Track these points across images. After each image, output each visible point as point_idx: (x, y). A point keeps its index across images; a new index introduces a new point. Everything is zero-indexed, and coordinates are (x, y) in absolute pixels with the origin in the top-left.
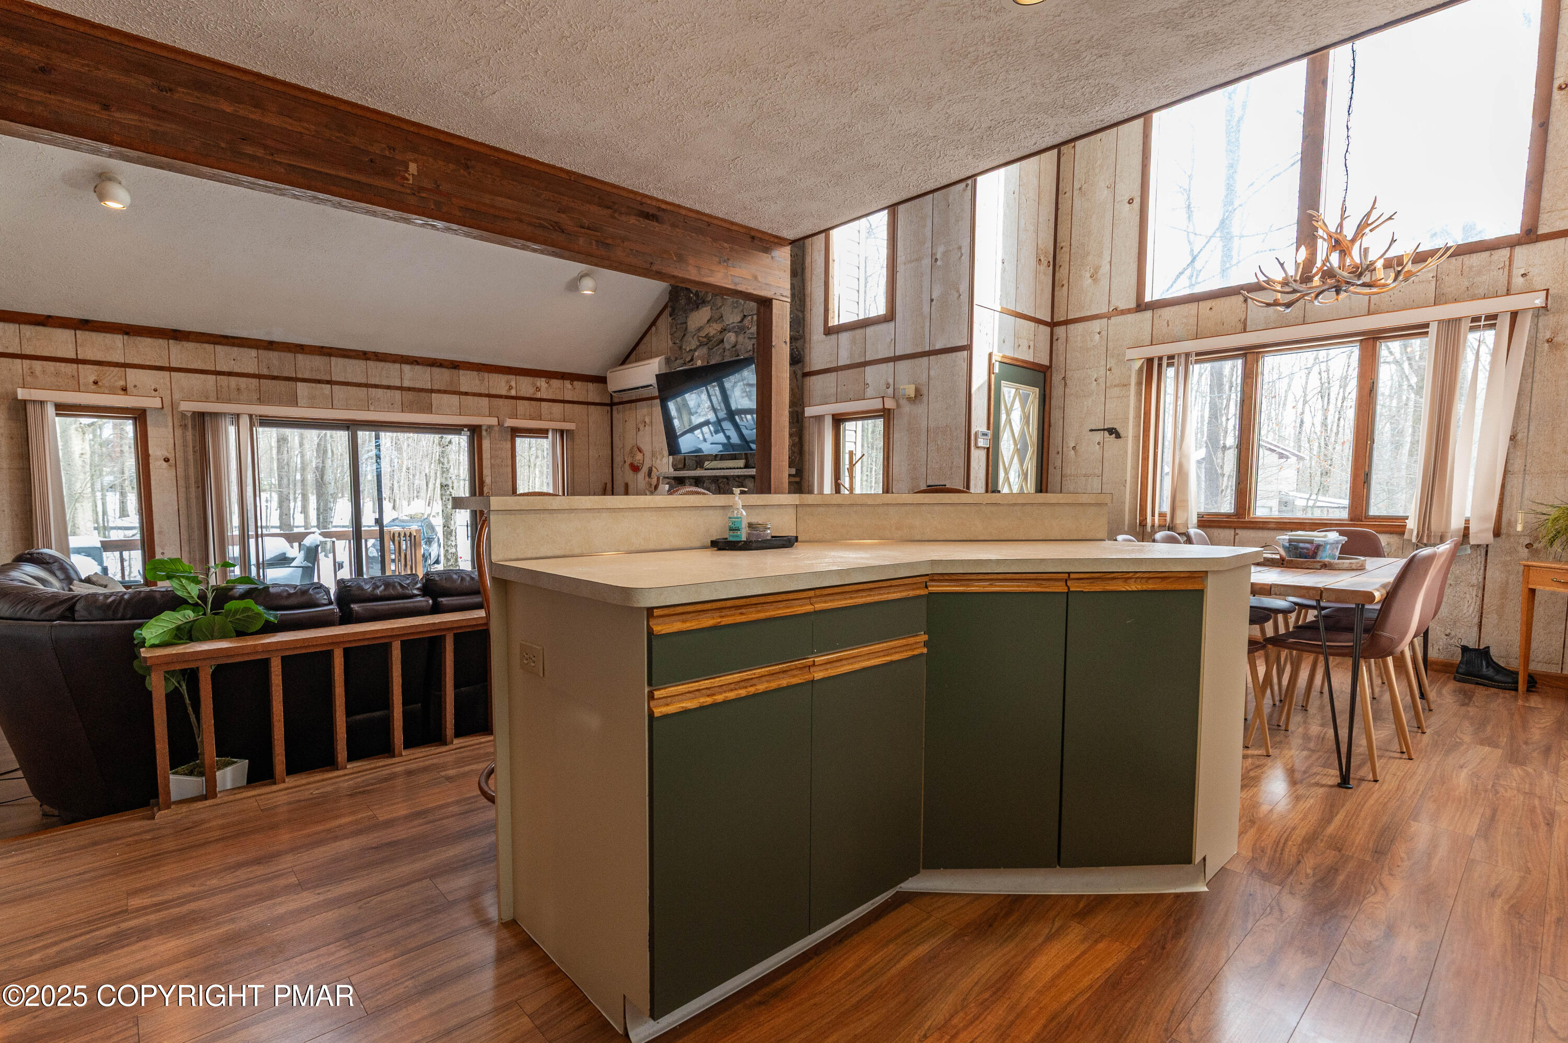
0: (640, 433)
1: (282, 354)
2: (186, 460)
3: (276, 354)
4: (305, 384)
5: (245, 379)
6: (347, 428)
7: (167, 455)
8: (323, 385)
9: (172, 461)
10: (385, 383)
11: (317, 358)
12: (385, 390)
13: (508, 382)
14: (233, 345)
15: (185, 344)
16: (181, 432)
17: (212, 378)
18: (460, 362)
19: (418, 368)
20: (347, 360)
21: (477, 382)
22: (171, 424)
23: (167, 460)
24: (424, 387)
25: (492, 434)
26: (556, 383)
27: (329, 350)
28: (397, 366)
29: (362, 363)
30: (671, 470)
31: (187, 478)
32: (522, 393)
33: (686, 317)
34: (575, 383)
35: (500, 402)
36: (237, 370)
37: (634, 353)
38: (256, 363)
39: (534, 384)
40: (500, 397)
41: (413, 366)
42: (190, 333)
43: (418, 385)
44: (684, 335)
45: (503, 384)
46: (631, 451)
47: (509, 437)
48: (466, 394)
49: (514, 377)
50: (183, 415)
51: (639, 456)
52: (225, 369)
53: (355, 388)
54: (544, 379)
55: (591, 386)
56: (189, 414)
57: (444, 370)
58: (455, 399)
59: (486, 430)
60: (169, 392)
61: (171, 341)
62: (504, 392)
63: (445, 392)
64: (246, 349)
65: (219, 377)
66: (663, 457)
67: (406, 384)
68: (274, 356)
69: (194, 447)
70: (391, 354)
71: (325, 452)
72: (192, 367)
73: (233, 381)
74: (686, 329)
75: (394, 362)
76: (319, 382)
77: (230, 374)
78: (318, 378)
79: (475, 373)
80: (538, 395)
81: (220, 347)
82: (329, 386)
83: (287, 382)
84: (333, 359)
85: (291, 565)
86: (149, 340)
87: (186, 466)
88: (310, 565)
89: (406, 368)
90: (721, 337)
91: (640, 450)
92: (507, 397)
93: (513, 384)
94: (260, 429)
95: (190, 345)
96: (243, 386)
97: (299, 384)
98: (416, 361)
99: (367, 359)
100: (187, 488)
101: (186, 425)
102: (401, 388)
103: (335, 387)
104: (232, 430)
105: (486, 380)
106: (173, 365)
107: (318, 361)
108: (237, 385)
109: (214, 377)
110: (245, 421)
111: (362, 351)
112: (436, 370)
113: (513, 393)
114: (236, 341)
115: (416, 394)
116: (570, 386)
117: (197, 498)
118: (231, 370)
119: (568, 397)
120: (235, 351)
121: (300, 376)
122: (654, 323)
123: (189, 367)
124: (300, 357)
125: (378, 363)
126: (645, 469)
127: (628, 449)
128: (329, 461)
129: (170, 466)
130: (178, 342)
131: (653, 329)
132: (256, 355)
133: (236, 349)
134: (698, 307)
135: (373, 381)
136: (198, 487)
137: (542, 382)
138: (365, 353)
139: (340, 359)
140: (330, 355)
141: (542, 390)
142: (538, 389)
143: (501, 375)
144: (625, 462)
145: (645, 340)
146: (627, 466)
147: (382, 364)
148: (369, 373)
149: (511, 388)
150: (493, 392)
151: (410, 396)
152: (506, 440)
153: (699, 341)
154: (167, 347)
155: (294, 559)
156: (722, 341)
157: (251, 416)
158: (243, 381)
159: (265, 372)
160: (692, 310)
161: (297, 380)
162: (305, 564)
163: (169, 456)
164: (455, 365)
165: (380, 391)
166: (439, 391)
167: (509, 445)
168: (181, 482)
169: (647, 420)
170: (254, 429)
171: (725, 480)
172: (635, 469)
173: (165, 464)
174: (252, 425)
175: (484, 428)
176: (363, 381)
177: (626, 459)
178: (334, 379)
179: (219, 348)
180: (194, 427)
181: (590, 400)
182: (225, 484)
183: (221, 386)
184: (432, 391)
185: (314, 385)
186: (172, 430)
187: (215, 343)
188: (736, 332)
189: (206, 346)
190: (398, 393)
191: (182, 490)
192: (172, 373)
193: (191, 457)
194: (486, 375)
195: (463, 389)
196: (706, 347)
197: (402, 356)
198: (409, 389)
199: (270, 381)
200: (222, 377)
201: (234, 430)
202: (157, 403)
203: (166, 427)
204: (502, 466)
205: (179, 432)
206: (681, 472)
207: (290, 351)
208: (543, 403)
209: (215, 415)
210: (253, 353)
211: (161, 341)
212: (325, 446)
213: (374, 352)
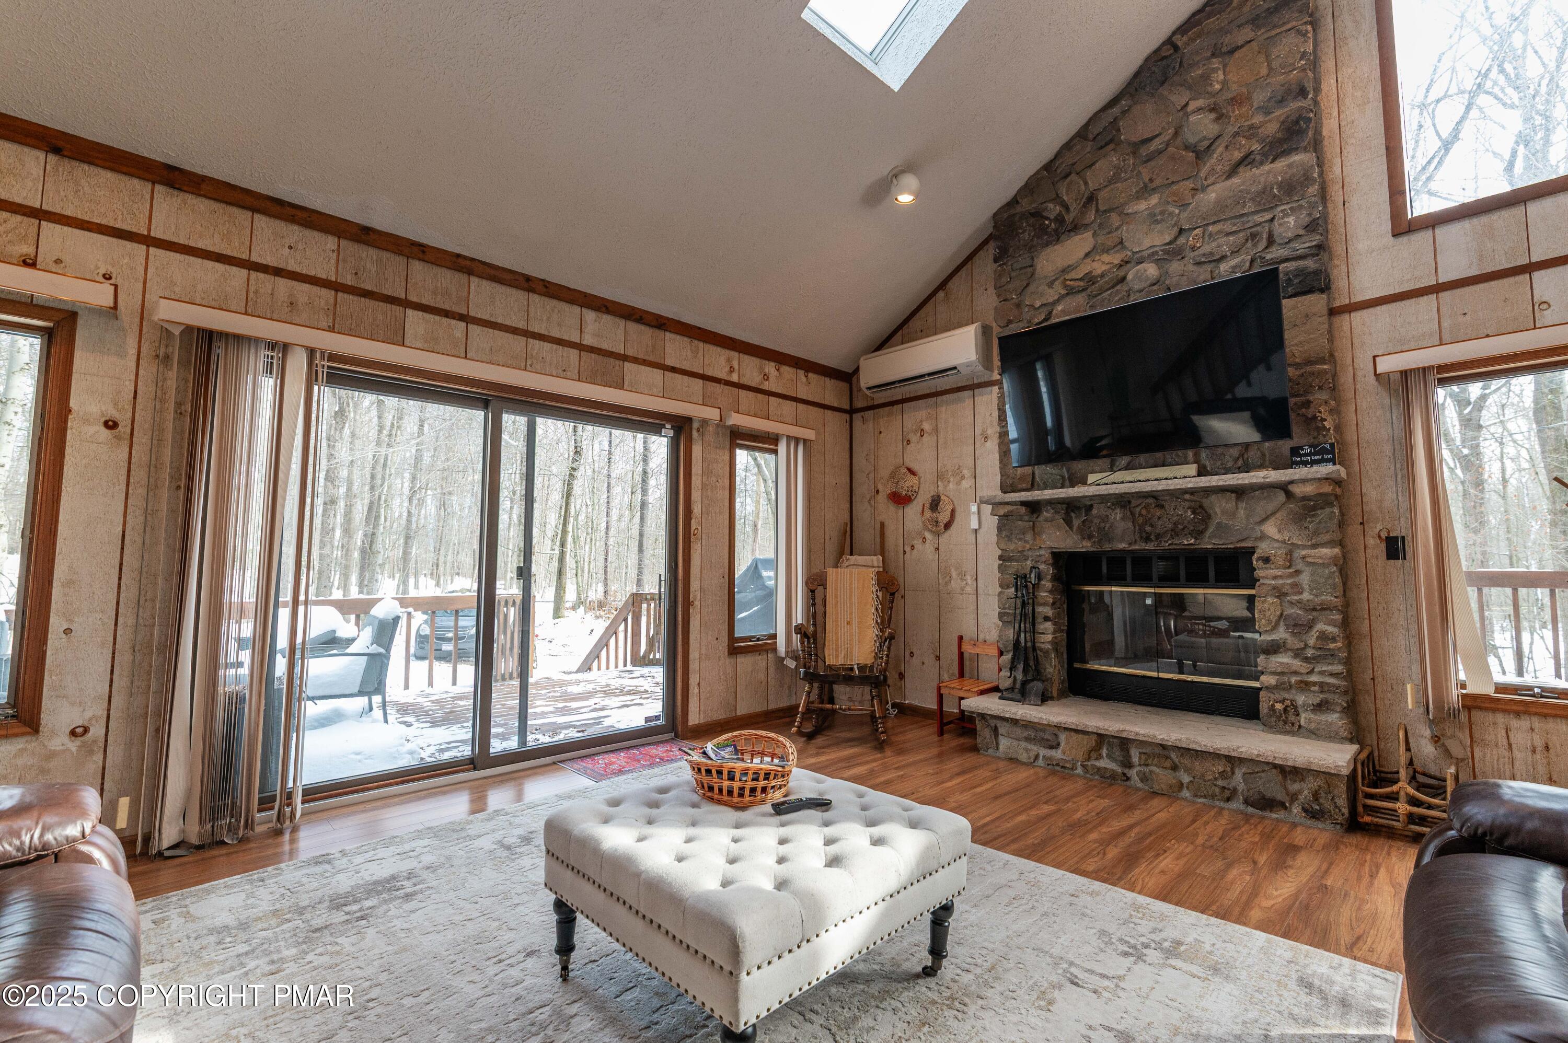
0: (912, 447)
1: (385, 255)
2: (157, 430)
3: (372, 252)
4: (421, 313)
5: (307, 287)
6: (485, 404)
7: (113, 413)
8: (453, 322)
9: (125, 428)
10: (555, 333)
11: (448, 273)
12: (555, 346)
13: (729, 360)
14: (292, 220)
15: (191, 200)
16: (154, 370)
17: (240, 274)
18: (668, 319)
19: (606, 318)
20: (494, 285)
21: (689, 354)
22: (133, 352)
23: (111, 425)
24: (614, 350)
25: (706, 438)
26: (787, 371)
27: (468, 263)
28: (576, 309)
29: (522, 295)
30: (999, 493)
31: (153, 467)
32: (745, 381)
33: (1033, 259)
34: (811, 375)
35: (719, 388)
36: (292, 266)
37: (900, 333)
38: (333, 262)
39: (761, 369)
40: (717, 380)
41: (600, 315)
42: (204, 179)
43: (604, 346)
44: (1028, 285)
45: (722, 361)
46: (893, 475)
47: (728, 446)
48: (673, 370)
49: (736, 354)
50: (165, 333)
51: (911, 481)
52: (270, 260)
53: (507, 335)
54: (773, 364)
55: (829, 383)
56: (177, 331)
57: (643, 327)
58: (657, 374)
59: (698, 430)
60: (141, 286)
61: (158, 188)
62: (722, 375)
63: (645, 362)
64: (316, 234)
65: (254, 275)
66: (963, 478)
67: (588, 340)
68: (368, 256)
69: (179, 405)
70: (569, 289)
71: (377, 517)
72: (200, 245)
73: (283, 286)
74: (1033, 274)
75: (572, 302)
76: (446, 314)
77: (278, 272)
78: (446, 307)
79: (687, 340)
80: (766, 386)
81: (263, 218)
82: (464, 324)
83: (389, 306)
84: (474, 281)
85: (348, 651)
86: (107, 176)
87: (157, 441)
88: (382, 650)
89: (590, 315)
90: (1121, 273)
91: (912, 472)
92: (728, 383)
93: (735, 364)
94: (327, 391)
95: (203, 204)
96: (302, 299)
97: (410, 312)
98: (607, 308)
99: (530, 290)
100: (152, 487)
101: (167, 358)
102: (579, 347)
103: (474, 329)
104: (268, 385)
105: (701, 353)
106: (157, 232)
107: (447, 279)
108: (291, 295)
109: (244, 272)
110: (297, 364)
111: (523, 275)
112: (633, 327)
113: (735, 378)
114: (299, 213)
115: (600, 358)
116: (804, 379)
117: (172, 511)
118: (281, 265)
119: (802, 395)
120: (294, 232)
121: (413, 298)
122: (942, 286)
123: (192, 244)
124: (416, 266)
125: (546, 299)
126: (923, 498)
127: (885, 472)
128: (381, 528)
129: (118, 438)
130: (176, 192)
131: (940, 295)
132: (335, 248)
133: (295, 228)
134: (1058, 239)
135: (536, 328)
136: (178, 487)
137: (770, 368)
138: (528, 279)
139: (485, 283)
140: (470, 272)
141: (771, 379)
142: (766, 377)
143: (720, 350)
144: (878, 492)
145: (922, 313)
146: (882, 497)
147: (552, 303)
148: (531, 315)
149: (732, 370)
150: (710, 372)
151: (592, 360)
152: (723, 448)
153: (1066, 286)
154: (148, 197)
155: (351, 641)
156: (1123, 279)
157: (311, 352)
158: (303, 291)
159: (350, 280)
160: (1047, 244)
161: (406, 304)
162: (375, 649)
163: (116, 415)
164: (661, 323)
165: (547, 346)
166: (635, 360)
167: (727, 458)
168: (139, 474)
169: (926, 426)
170: (316, 388)
171: (1150, 501)
172: (901, 500)
173: (105, 433)
174: (311, 379)
175: (695, 425)
176: (521, 325)
177: (880, 487)
178: (472, 313)
179: (261, 221)
180: (184, 363)
181: (827, 403)
182: (239, 480)
183: (256, 292)
184: (624, 358)
185: (437, 318)
186: (133, 364)
187: (254, 210)
188: (1157, 262)
189: (236, 211)
190: (574, 353)
191: (138, 492)
192: (152, 250)
193: (169, 425)
194: (701, 344)
195: (669, 362)
196: (1084, 294)
197: (585, 295)
198: (592, 350)
199: (356, 298)
200: (261, 275)
201: (271, 389)
202: (102, 296)
203: (122, 355)
204: (716, 487)
205: (148, 370)
206: (1029, 493)
207: (401, 253)
208: (772, 399)
209: (239, 340)
210: (331, 242)
211: (136, 182)
212: (378, 512)
213: (543, 280)
